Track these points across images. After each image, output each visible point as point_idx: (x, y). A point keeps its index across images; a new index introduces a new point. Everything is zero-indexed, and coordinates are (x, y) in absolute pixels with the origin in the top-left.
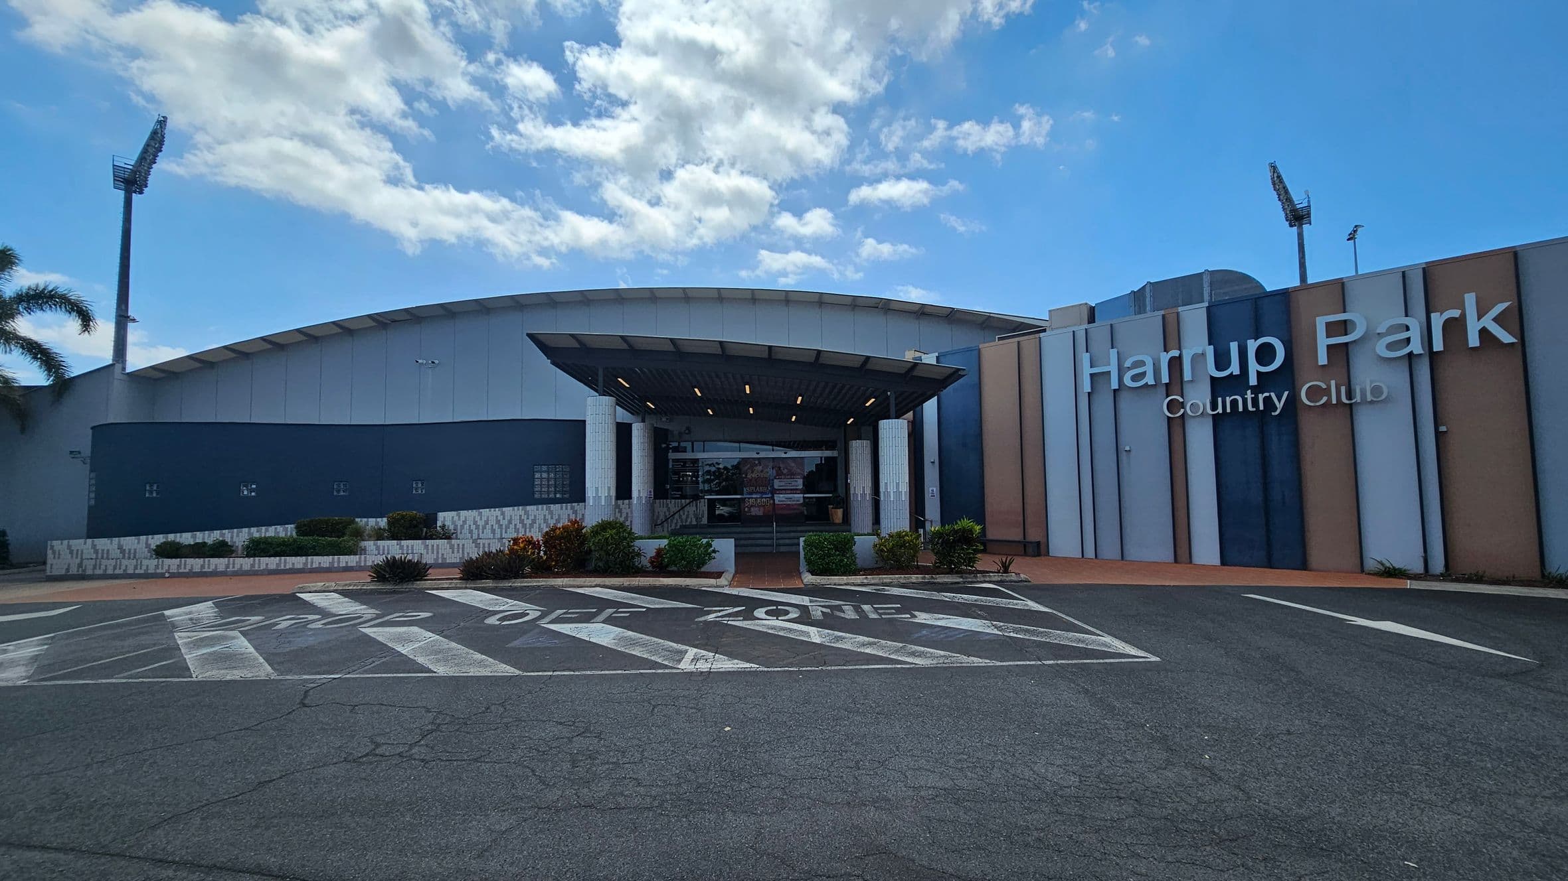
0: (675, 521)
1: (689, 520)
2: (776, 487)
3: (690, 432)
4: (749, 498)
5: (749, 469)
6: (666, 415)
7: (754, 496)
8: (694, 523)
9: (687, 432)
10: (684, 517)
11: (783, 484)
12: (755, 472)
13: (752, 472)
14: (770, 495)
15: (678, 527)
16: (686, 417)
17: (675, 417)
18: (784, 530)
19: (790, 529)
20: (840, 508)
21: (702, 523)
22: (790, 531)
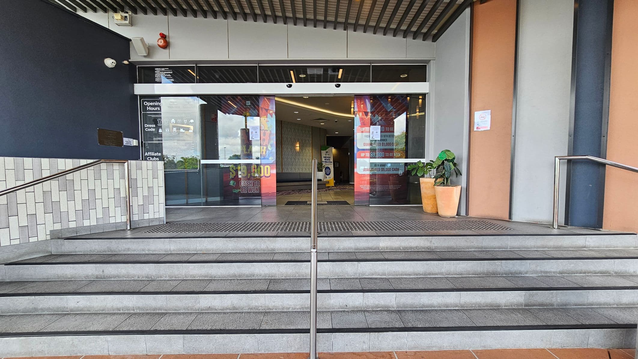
6: (124, 11)
16: (161, 17)
17: (140, 16)
18: (342, 247)
19: (358, 245)
20: (454, 184)
21: (146, 216)
22: (357, 249)
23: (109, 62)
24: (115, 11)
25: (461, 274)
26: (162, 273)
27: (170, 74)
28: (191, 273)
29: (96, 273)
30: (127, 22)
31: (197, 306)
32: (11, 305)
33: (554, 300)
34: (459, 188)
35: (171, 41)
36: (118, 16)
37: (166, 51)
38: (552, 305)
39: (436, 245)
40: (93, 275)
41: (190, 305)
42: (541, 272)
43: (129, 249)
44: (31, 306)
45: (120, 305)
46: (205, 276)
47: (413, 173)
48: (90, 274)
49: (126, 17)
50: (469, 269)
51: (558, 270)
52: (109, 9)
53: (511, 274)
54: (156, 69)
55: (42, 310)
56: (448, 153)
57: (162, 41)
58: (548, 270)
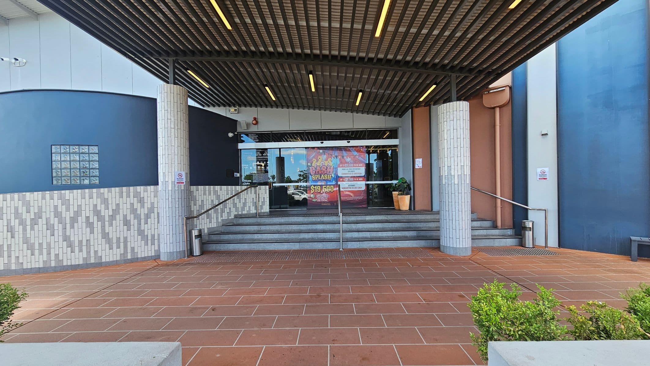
0: (227, 210)
1: (247, 209)
2: (340, 175)
3: (257, 123)
4: (314, 186)
5: (314, 157)
6: (234, 106)
7: (319, 183)
8: (253, 211)
9: (254, 122)
10: (240, 205)
11: (346, 172)
12: (320, 160)
13: (317, 160)
14: (334, 183)
15: (232, 217)
16: (254, 109)
17: (243, 108)
18: (351, 220)
19: (357, 219)
20: (407, 194)
21: (262, 211)
22: (357, 221)
23: (231, 135)
24: (230, 106)
25: (397, 228)
26: (282, 229)
27: (257, 137)
28: (293, 229)
29: (257, 229)
30: (237, 112)
31: (300, 238)
32: (235, 237)
33: (427, 234)
34: (409, 196)
35: (259, 121)
36: (232, 109)
37: (256, 126)
38: (427, 236)
39: (389, 219)
40: (256, 230)
41: (297, 237)
42: (428, 227)
43: (265, 222)
44: (242, 238)
45: (272, 238)
46: (299, 230)
47: (389, 189)
48: (256, 229)
49: (236, 109)
50: (400, 226)
51: (435, 226)
52: (227, 105)
53: (417, 228)
54: (249, 135)
55: (246, 239)
56: (403, 179)
57: (255, 121)
58: (431, 226)
